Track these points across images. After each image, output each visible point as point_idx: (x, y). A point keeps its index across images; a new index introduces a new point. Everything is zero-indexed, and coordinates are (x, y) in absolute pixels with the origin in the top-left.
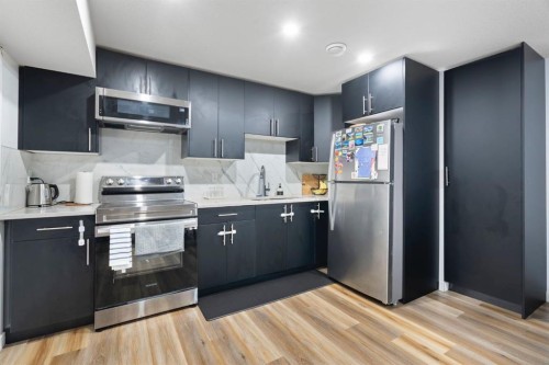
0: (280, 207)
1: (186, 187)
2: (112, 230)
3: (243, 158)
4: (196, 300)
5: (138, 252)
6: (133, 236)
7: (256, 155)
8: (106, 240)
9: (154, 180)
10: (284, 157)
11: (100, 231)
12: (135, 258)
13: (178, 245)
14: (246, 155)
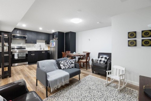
0: (42, 51)
1: (26, 48)
2: (15, 53)
3: (36, 43)
4: (27, 63)
5: (19, 56)
6: (18, 54)
7: (39, 43)
8: (14, 55)
9: (20, 47)
10: (45, 43)
11: (13, 53)
12: (18, 57)
13: (25, 56)
14: (37, 43)
